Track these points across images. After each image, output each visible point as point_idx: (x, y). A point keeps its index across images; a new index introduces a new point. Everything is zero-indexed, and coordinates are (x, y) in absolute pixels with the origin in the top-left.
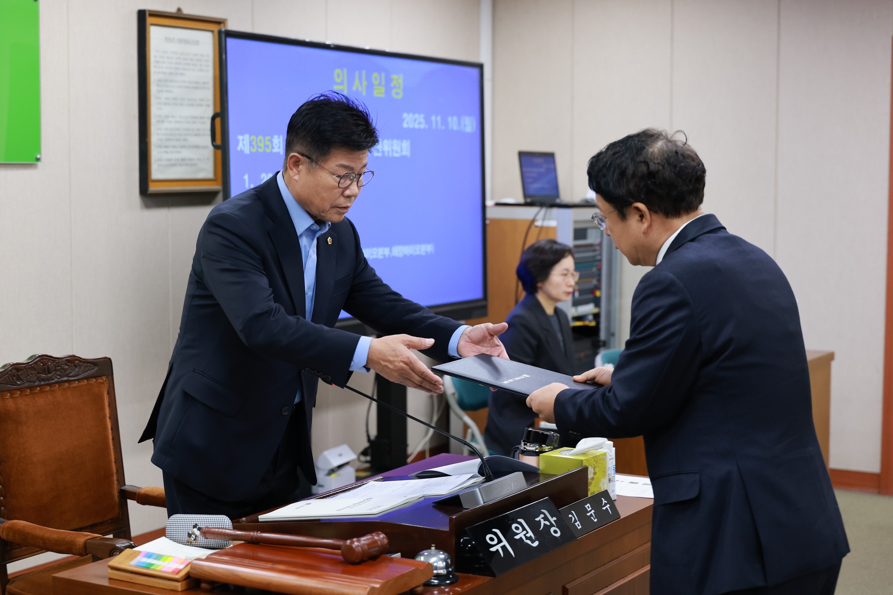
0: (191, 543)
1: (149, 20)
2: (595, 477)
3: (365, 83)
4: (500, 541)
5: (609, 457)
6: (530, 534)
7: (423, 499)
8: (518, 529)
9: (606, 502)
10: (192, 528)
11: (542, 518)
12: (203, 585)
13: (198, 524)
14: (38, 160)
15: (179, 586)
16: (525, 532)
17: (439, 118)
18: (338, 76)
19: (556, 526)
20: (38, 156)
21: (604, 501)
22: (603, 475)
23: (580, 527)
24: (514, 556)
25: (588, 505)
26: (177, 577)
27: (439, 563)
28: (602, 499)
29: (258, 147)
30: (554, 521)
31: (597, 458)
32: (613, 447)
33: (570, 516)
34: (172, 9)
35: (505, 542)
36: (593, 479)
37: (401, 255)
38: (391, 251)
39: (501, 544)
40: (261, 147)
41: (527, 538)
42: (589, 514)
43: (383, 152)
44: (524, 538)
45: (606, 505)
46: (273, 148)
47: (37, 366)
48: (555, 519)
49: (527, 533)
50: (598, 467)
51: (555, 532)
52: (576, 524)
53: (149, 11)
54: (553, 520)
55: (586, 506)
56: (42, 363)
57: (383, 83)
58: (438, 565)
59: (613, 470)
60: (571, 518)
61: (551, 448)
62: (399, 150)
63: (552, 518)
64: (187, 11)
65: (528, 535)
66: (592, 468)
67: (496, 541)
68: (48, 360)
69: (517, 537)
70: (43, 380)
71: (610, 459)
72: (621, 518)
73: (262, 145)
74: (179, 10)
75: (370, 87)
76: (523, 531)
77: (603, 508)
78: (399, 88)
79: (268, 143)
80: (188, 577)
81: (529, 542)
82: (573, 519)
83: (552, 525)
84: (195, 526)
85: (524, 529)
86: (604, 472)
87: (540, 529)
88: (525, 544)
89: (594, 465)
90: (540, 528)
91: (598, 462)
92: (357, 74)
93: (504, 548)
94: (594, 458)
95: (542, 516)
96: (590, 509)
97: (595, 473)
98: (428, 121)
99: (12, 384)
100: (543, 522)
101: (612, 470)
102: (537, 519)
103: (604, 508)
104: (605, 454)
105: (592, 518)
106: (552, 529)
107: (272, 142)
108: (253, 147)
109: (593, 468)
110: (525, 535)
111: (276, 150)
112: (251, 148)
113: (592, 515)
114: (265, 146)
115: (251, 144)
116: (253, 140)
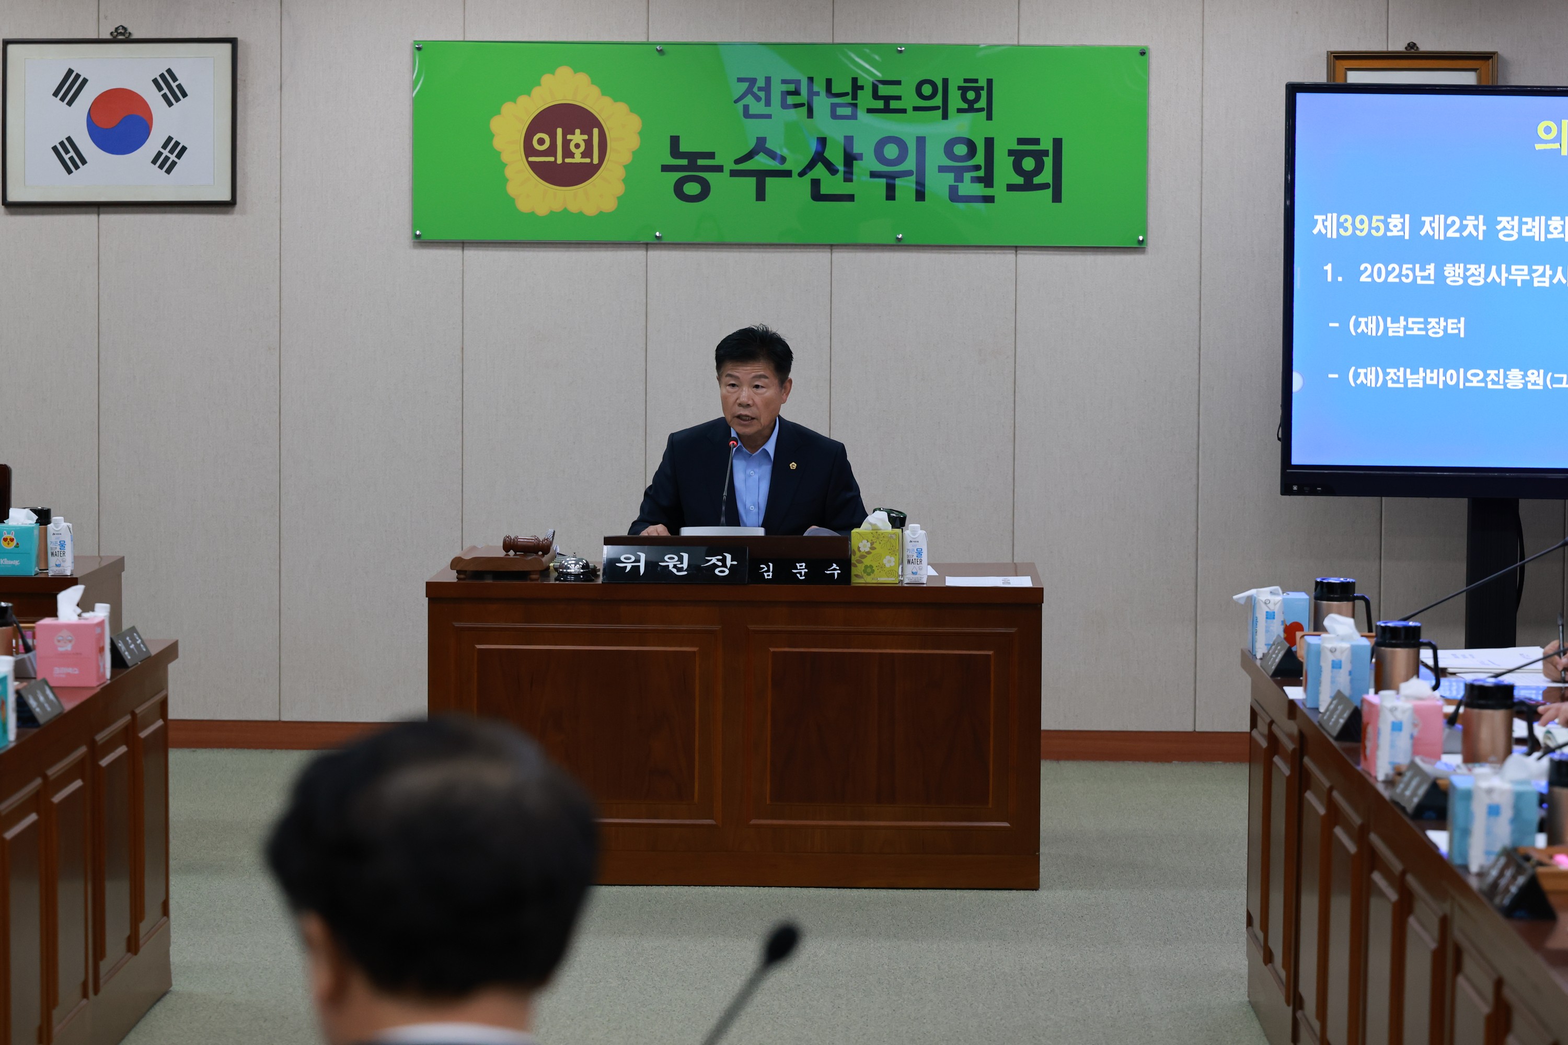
1: (1340, 64)
2: (874, 552)
4: (637, 561)
5: (908, 539)
6: (685, 565)
8: (671, 559)
11: (717, 559)
14: (1141, 242)
16: (679, 563)
18: (1548, 130)
19: (730, 568)
20: (1141, 238)
21: (835, 567)
22: (890, 553)
23: (770, 577)
24: (642, 575)
25: (804, 564)
29: (1355, 228)
30: (733, 565)
31: (879, 535)
33: (762, 566)
35: (642, 565)
39: (636, 564)
40: (1362, 231)
42: (796, 571)
44: (671, 567)
46: (1387, 229)
48: (734, 562)
49: (682, 563)
51: (724, 572)
55: (798, 565)
60: (764, 568)
63: (731, 562)
65: (680, 566)
66: (868, 542)
67: (633, 560)
69: (663, 564)
71: (911, 541)
72: (849, 585)
73: (1366, 226)
74: (1412, 46)
76: (677, 561)
77: (826, 572)
79: (1376, 224)
81: (674, 571)
82: (766, 569)
83: (724, 566)
85: (680, 560)
88: (667, 570)
90: (704, 565)
93: (636, 567)
94: (872, 533)
95: (720, 557)
96: (804, 568)
100: (714, 561)
101: (914, 552)
102: (709, 558)
103: (829, 572)
105: (798, 575)
106: (720, 569)
107: (1386, 224)
108: (1346, 229)
110: (675, 565)
111: (1395, 233)
112: (1341, 231)
113: (800, 573)
114: (1370, 227)
115: (1340, 225)
116: (1346, 220)
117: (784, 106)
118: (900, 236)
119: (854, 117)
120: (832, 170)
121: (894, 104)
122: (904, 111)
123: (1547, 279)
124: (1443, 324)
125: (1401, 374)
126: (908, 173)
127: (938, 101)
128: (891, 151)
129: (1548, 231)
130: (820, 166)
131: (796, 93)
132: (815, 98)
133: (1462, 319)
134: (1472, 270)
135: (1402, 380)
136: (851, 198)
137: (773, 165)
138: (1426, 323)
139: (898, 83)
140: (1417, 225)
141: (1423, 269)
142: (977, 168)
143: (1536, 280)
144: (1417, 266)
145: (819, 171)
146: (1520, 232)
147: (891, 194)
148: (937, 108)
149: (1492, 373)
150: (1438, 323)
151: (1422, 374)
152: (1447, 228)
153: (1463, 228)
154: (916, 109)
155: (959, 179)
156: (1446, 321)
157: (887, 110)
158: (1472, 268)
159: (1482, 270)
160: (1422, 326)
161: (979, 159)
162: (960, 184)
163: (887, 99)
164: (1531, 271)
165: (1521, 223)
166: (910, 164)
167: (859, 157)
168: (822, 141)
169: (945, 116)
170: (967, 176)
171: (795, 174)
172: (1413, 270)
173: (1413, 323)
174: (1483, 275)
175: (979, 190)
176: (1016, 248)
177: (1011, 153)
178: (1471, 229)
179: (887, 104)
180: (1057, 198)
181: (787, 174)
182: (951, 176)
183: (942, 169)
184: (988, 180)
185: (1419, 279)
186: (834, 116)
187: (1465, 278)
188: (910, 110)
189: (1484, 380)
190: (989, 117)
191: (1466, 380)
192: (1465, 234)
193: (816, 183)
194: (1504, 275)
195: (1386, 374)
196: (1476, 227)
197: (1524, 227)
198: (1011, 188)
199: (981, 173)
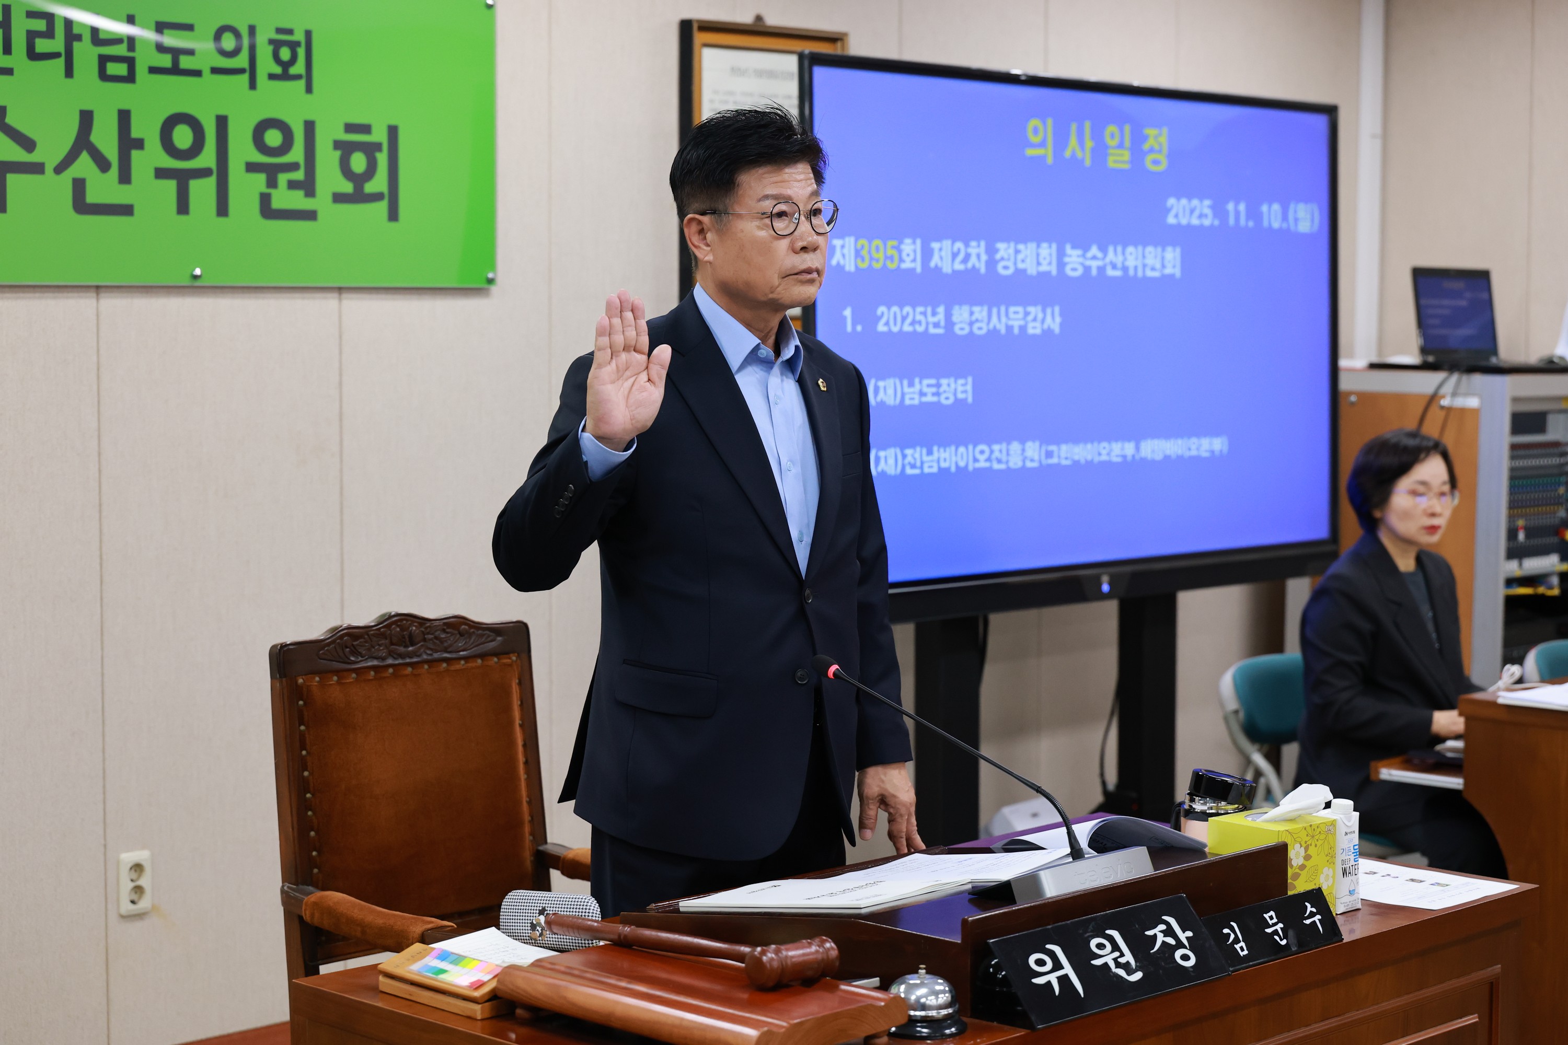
0: (535, 940)
1: (699, 38)
2: (1309, 864)
3: (1089, 144)
4: (1057, 966)
5: (1342, 829)
6: (1128, 957)
7: (970, 886)
8: (1102, 948)
9: (1314, 910)
10: (537, 915)
11: (1160, 931)
12: (519, 1012)
13: (546, 908)
14: (490, 281)
15: (477, 1010)
16: (1117, 954)
17: (1242, 207)
18: (1036, 131)
19: (1188, 948)
20: (490, 275)
21: (1310, 909)
22: (1328, 861)
23: (1246, 952)
24: (1082, 996)
25: (1272, 913)
26: (477, 994)
27: (929, 998)
28: (1306, 904)
29: (871, 259)
30: (1187, 938)
31: (1314, 830)
32: (1355, 810)
33: (1226, 931)
34: (745, 17)
35: (1068, 970)
36: (1302, 867)
37: (1159, 457)
38: (1137, 448)
39: (1060, 973)
40: (877, 260)
41: (1118, 965)
42: (1269, 930)
43: (1125, 269)
44: (1112, 965)
45: (1312, 915)
46: (901, 260)
47: (389, 632)
48: (1189, 934)
49: (1122, 955)
50: (1316, 846)
51: (1185, 958)
52: (1237, 947)
53: (699, 21)
54: (1183, 936)
55: (1266, 916)
56: (398, 626)
57: (1127, 143)
58: (928, 1002)
59: (1353, 853)
60: (1229, 935)
61: (1239, 807)
62: (1158, 266)
63: (1184, 933)
64: (773, 20)
65: (1122, 960)
66: (1301, 846)
67: (1049, 965)
68: (410, 622)
69: (1097, 962)
70: (401, 656)
71: (1346, 834)
72: (1344, 941)
73: (880, 255)
74: (759, 18)
75: (1100, 151)
76: (1112, 952)
77: (1304, 921)
78: (1160, 151)
79: (890, 252)
80: (494, 997)
81: (1121, 972)
82: (1232, 936)
83: (1180, 945)
84: (542, 912)
85: (1116, 947)
86: (1331, 857)
87: (1152, 952)
88: (1112, 974)
89: (1306, 842)
90: (1153, 949)
91: (1317, 837)
92: (1074, 127)
93: (1064, 980)
94: (1305, 829)
95: (1162, 927)
96: (1275, 920)
97: (1307, 857)
98: (1219, 211)
99: (341, 660)
100: (1160, 938)
101: (1350, 853)
102: (1150, 933)
103: (1308, 922)
104: (1333, 823)
105: (1276, 937)
106: (1178, 954)
107: (900, 251)
108: (863, 260)
109: (1303, 848)
110: (1115, 960)
111: (907, 265)
112: (859, 261)
113: (1276, 932)
114: (886, 258)
115: (858, 254)
116: (863, 247)
117: (33, 55)
118: (198, 272)
119: (130, 78)
120: (103, 164)
121: (185, 62)
122: (197, 73)
123: (1038, 324)
124: (953, 386)
125: (917, 455)
126: (204, 173)
127: (242, 61)
128: (183, 137)
129: (1039, 264)
130: (85, 157)
131: (49, 34)
132: (76, 45)
133: (970, 379)
134: (976, 316)
135: (918, 464)
136: (126, 210)
137: (17, 154)
138: (938, 385)
139: (189, 27)
140: (927, 254)
141: (934, 314)
142: (294, 167)
143: (1031, 325)
144: (929, 310)
145: (84, 166)
146: (1015, 264)
147: (183, 207)
148: (240, 71)
149: (996, 447)
150: (949, 385)
151: (936, 455)
152: (955, 255)
153: (967, 257)
154: (215, 71)
155: (272, 183)
156: (956, 382)
157: (175, 70)
158: (976, 309)
159: (985, 313)
160: (934, 390)
161: (297, 154)
162: (273, 191)
163: (176, 53)
164: (1027, 314)
165: (1017, 252)
166: (207, 158)
167: (139, 144)
168: (86, 118)
169: (253, 85)
170: (283, 178)
171: (49, 168)
172: (924, 314)
173: (929, 386)
174: (986, 320)
175: (297, 200)
176: (340, 290)
177: (337, 145)
178: (973, 260)
179: (175, 62)
180: (393, 215)
181: (37, 169)
182: (261, 178)
183: (252, 167)
184: (308, 187)
185: (931, 327)
186: (103, 76)
187: (971, 324)
188: (206, 72)
189: (989, 460)
190: (309, 89)
191: (976, 460)
192: (970, 265)
193: (79, 186)
194: (1004, 319)
195: (904, 456)
196: (978, 256)
197: (1020, 257)
198: (339, 198)
199: (299, 175)
